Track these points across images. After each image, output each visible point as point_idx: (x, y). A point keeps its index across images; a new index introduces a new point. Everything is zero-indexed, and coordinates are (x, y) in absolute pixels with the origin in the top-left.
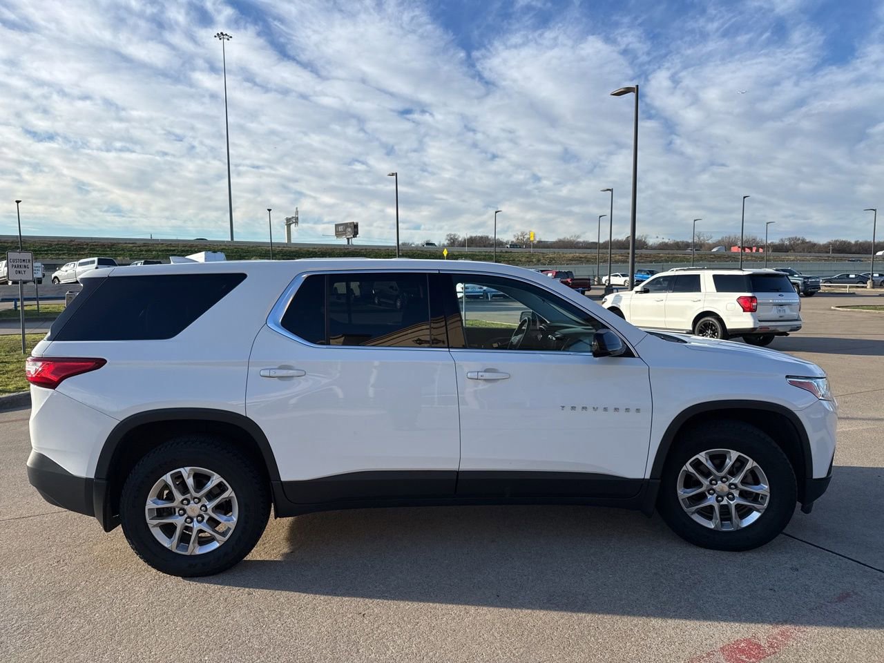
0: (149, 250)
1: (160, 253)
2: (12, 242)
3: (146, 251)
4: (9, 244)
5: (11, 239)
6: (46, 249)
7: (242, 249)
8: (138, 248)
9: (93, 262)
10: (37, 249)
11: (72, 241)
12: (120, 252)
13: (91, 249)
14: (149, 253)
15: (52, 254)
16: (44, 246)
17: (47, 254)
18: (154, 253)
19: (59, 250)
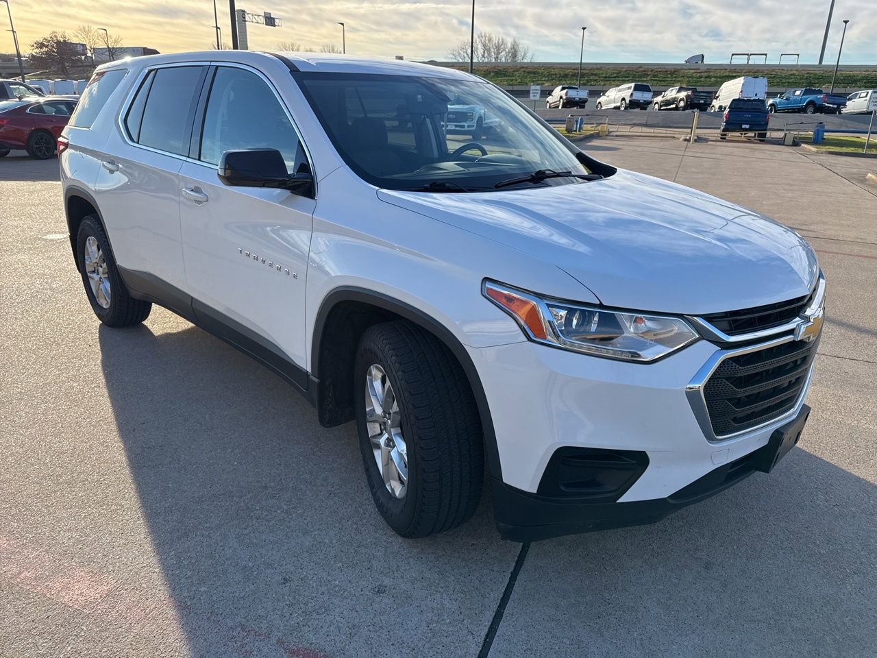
0: (709, 77)
1: (719, 80)
2: (590, 70)
3: (706, 77)
4: (588, 71)
5: (590, 67)
6: (615, 75)
7: (815, 74)
8: (699, 74)
9: (630, 88)
10: (607, 76)
11: (640, 67)
12: (680, 79)
13: (654, 76)
14: (708, 79)
15: (618, 80)
16: (614, 73)
17: (614, 81)
18: (713, 79)
19: (625, 77)
